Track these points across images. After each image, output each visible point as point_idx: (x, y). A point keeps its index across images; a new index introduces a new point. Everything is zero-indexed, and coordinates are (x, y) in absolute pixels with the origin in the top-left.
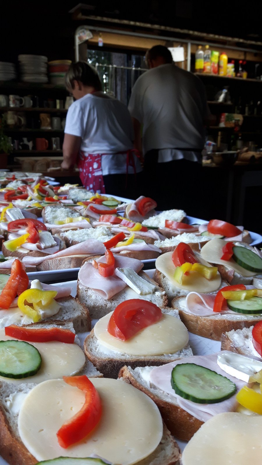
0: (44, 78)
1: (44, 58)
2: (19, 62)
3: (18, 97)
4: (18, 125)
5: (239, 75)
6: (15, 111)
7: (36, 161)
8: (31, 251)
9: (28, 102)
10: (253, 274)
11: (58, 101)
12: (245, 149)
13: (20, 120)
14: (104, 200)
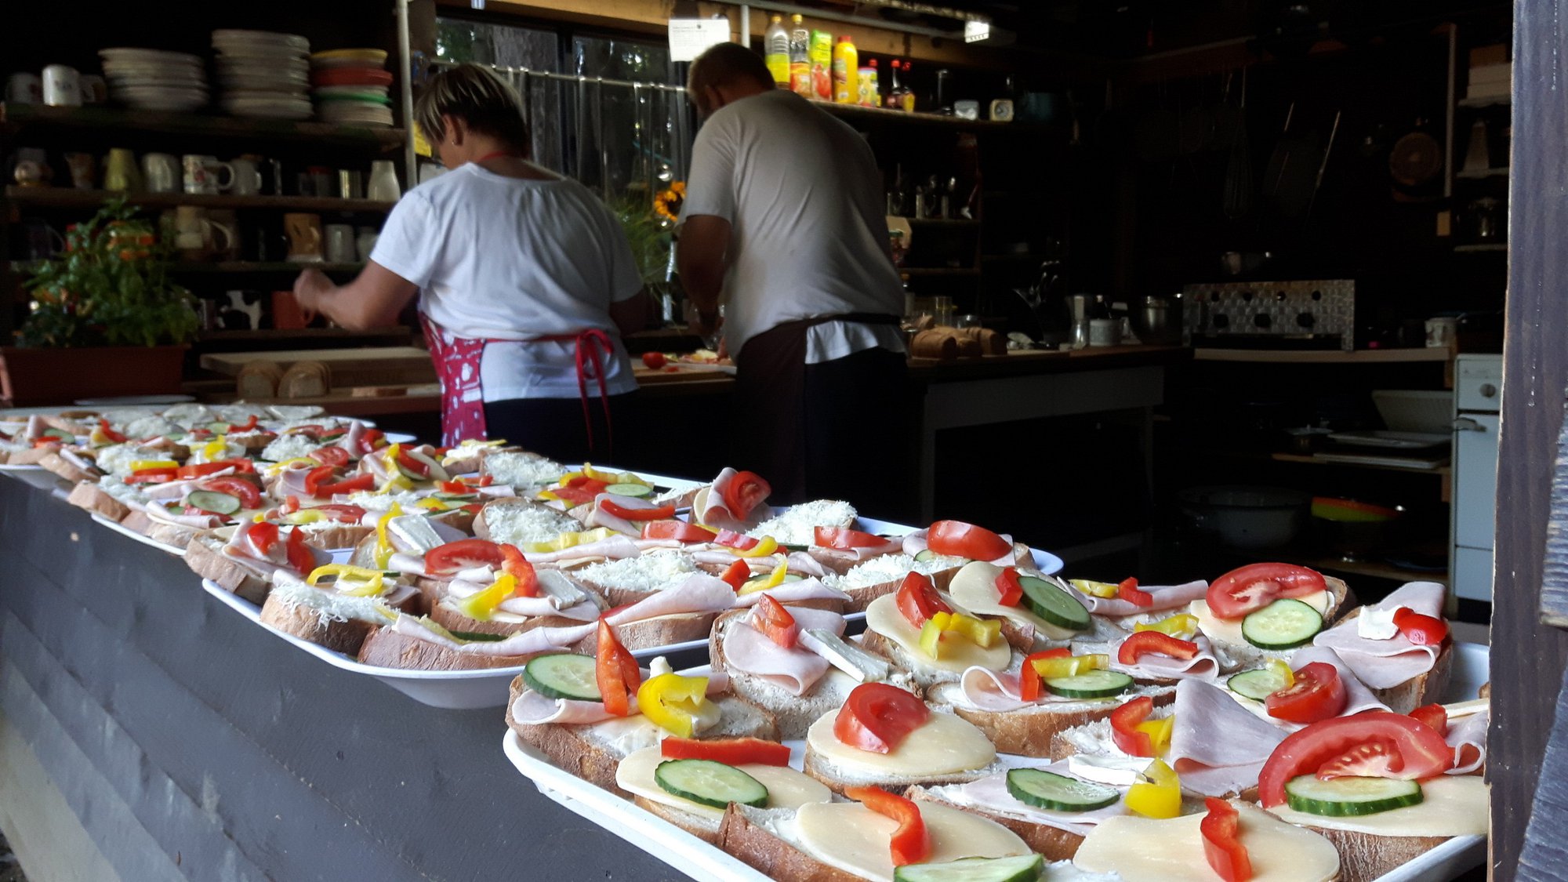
0: (300, 105)
1: (299, 42)
2: (217, 51)
3: (213, 162)
4: (214, 251)
5: (892, 101)
6: (203, 205)
7: (285, 367)
8: (530, 617)
9: (246, 178)
10: (1069, 633)
11: (344, 175)
12: (925, 319)
13: (218, 235)
14: (609, 484)
